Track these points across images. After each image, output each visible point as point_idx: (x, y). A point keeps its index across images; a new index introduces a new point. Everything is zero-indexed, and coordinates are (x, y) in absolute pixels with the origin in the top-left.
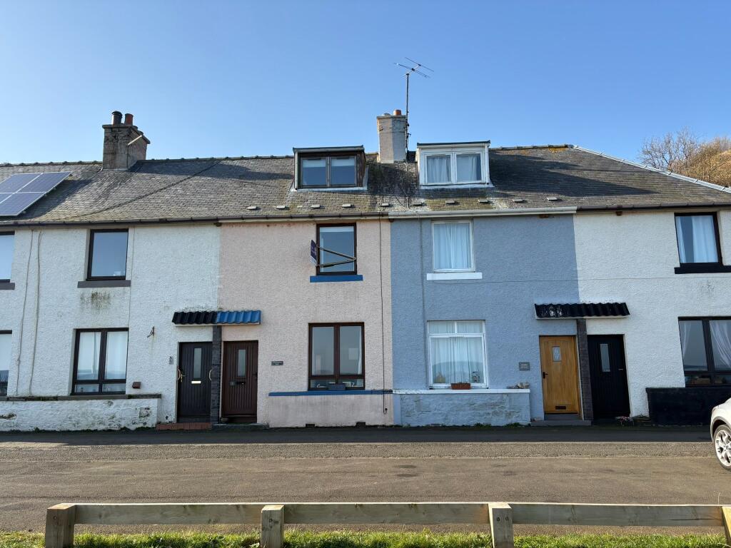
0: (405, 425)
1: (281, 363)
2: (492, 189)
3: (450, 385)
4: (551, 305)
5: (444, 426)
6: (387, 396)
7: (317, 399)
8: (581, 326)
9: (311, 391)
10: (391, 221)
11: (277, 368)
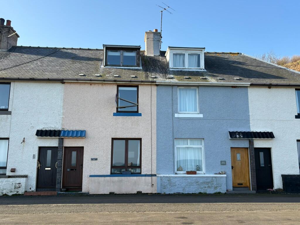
0: (163, 193)
1: (96, 159)
2: (206, 72)
3: (186, 172)
4: (237, 132)
5: (183, 194)
6: (154, 178)
7: (116, 179)
8: (251, 143)
9: (112, 174)
10: (157, 85)
11: (94, 162)
